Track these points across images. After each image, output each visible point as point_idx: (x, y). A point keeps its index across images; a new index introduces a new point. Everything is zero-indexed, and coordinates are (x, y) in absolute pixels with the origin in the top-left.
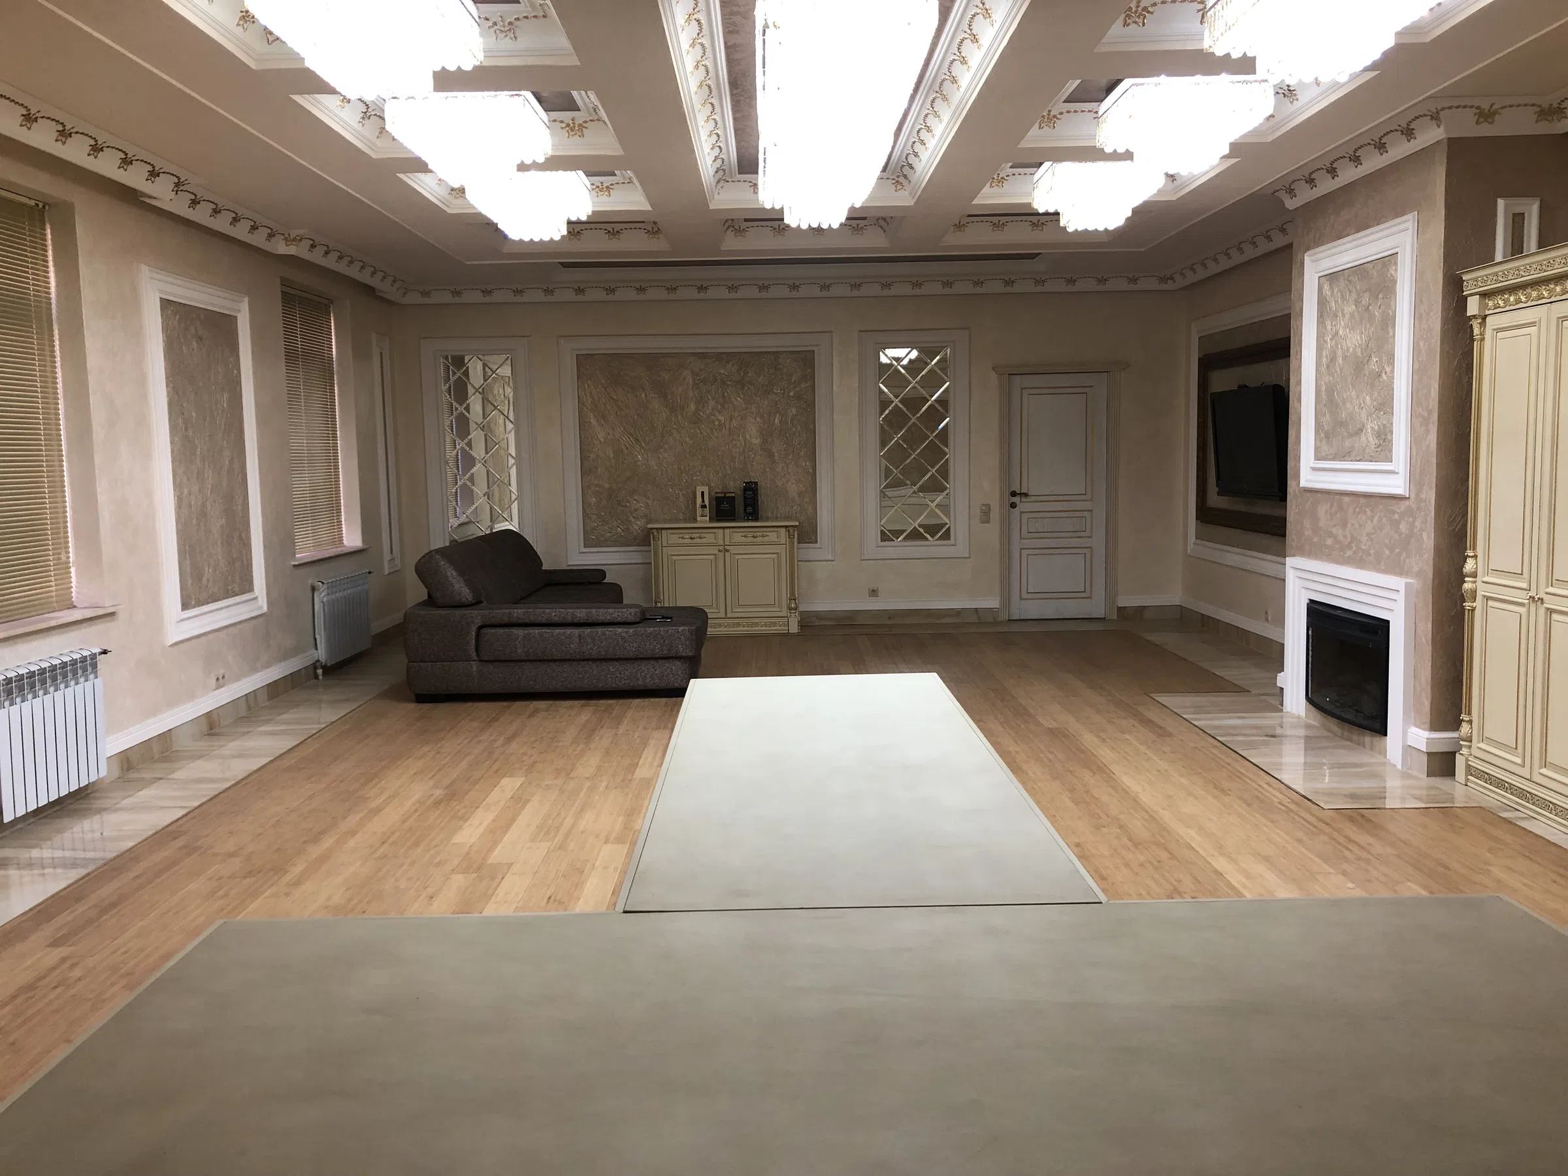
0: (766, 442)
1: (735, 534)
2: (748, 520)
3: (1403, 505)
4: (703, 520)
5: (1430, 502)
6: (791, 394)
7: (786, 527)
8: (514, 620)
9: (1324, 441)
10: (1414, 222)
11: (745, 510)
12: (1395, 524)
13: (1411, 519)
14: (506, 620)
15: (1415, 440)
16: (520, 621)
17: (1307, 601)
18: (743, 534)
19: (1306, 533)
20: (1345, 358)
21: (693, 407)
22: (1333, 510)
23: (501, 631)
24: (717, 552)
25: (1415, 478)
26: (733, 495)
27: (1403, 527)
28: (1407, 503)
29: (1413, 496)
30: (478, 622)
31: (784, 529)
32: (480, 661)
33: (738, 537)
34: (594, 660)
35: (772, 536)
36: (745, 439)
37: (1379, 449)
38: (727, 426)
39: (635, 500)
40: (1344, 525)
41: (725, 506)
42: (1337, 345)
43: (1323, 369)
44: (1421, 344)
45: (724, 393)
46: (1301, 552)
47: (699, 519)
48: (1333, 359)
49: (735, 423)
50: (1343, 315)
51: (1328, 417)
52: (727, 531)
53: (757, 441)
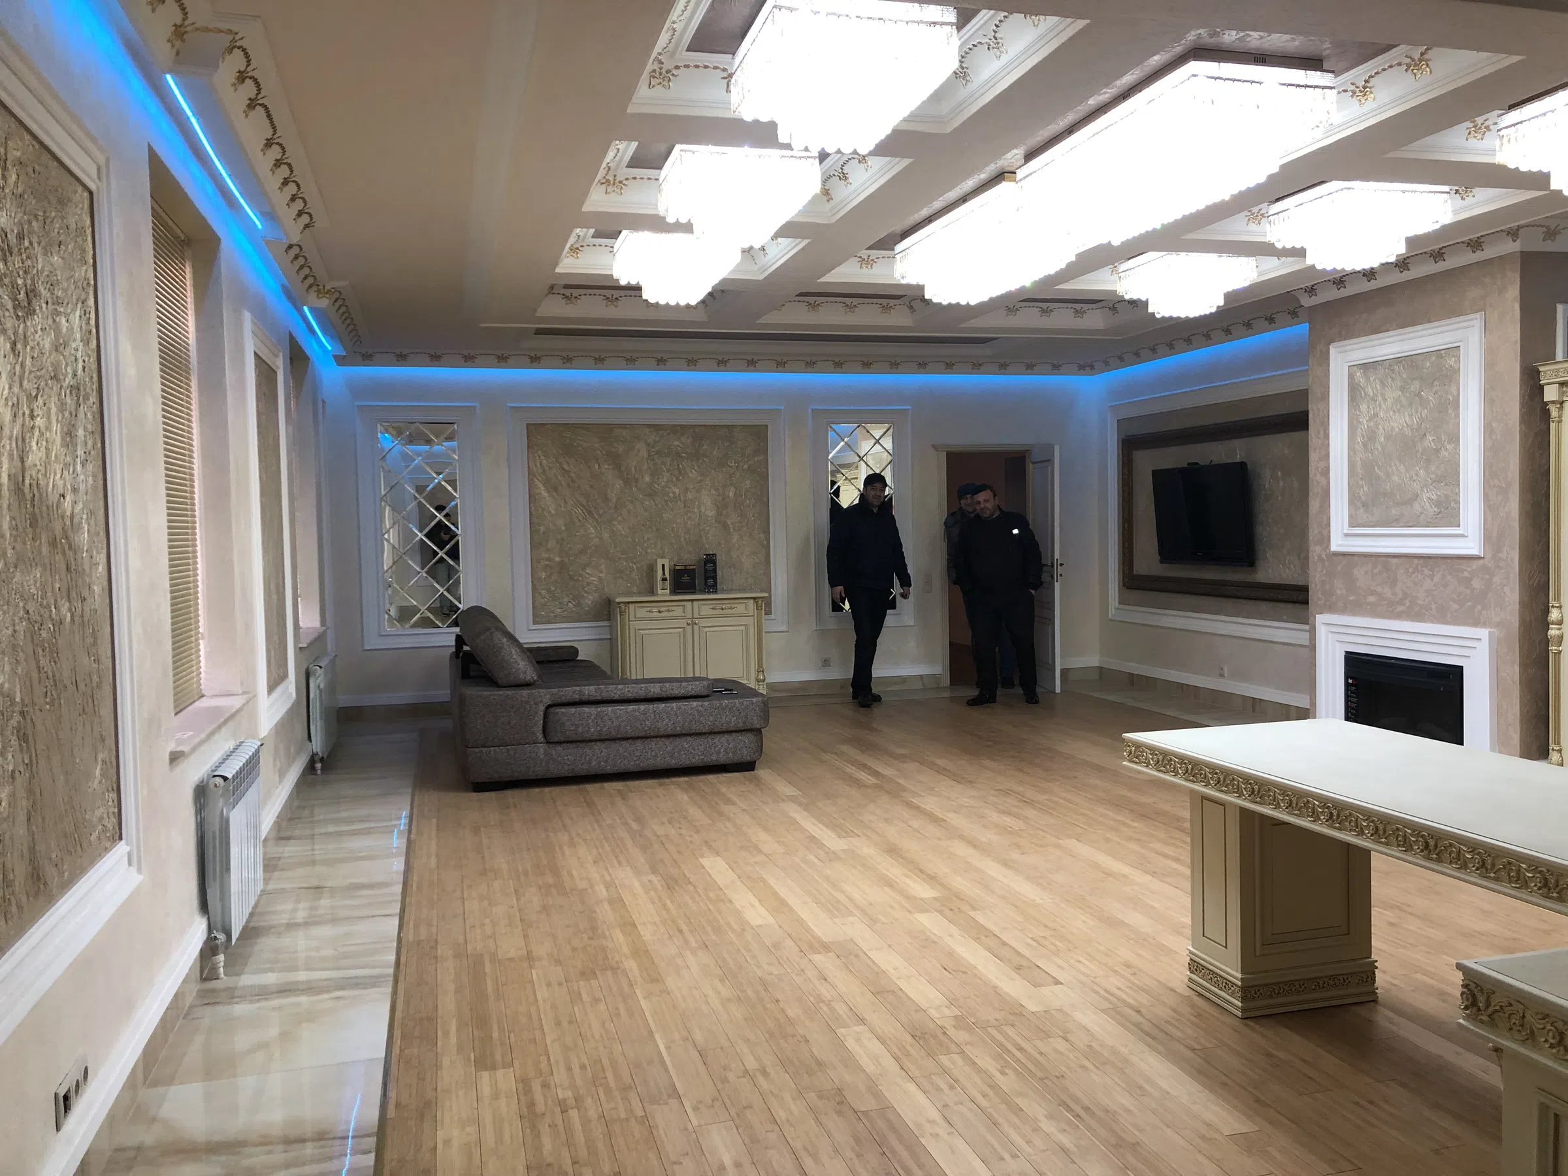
0: (721, 515)
1: (700, 606)
2: (709, 592)
3: (1475, 565)
4: (663, 593)
5: (1512, 559)
6: (746, 467)
7: (754, 598)
8: (585, 698)
9: (1362, 510)
10: (1481, 320)
11: (706, 582)
12: (1467, 582)
13: (1487, 577)
14: (577, 697)
15: (1490, 506)
16: (592, 698)
17: (1344, 654)
18: (711, 607)
19: (1339, 592)
20: (1388, 437)
21: (647, 479)
22: (1376, 571)
23: (572, 710)
24: (685, 625)
25: (1490, 538)
26: (694, 567)
27: (1477, 584)
28: (1481, 562)
29: (1489, 556)
30: (547, 700)
31: (752, 601)
32: (548, 743)
33: (706, 610)
34: (668, 736)
35: (740, 608)
36: (700, 511)
37: (1440, 516)
38: (682, 498)
39: (589, 574)
40: (1393, 583)
41: (686, 578)
42: (1377, 425)
43: (1359, 447)
44: (1494, 425)
45: (678, 465)
46: (1331, 608)
47: (660, 592)
48: (1371, 437)
49: (690, 496)
50: (1385, 400)
51: (1366, 488)
52: (696, 603)
53: (711, 513)
